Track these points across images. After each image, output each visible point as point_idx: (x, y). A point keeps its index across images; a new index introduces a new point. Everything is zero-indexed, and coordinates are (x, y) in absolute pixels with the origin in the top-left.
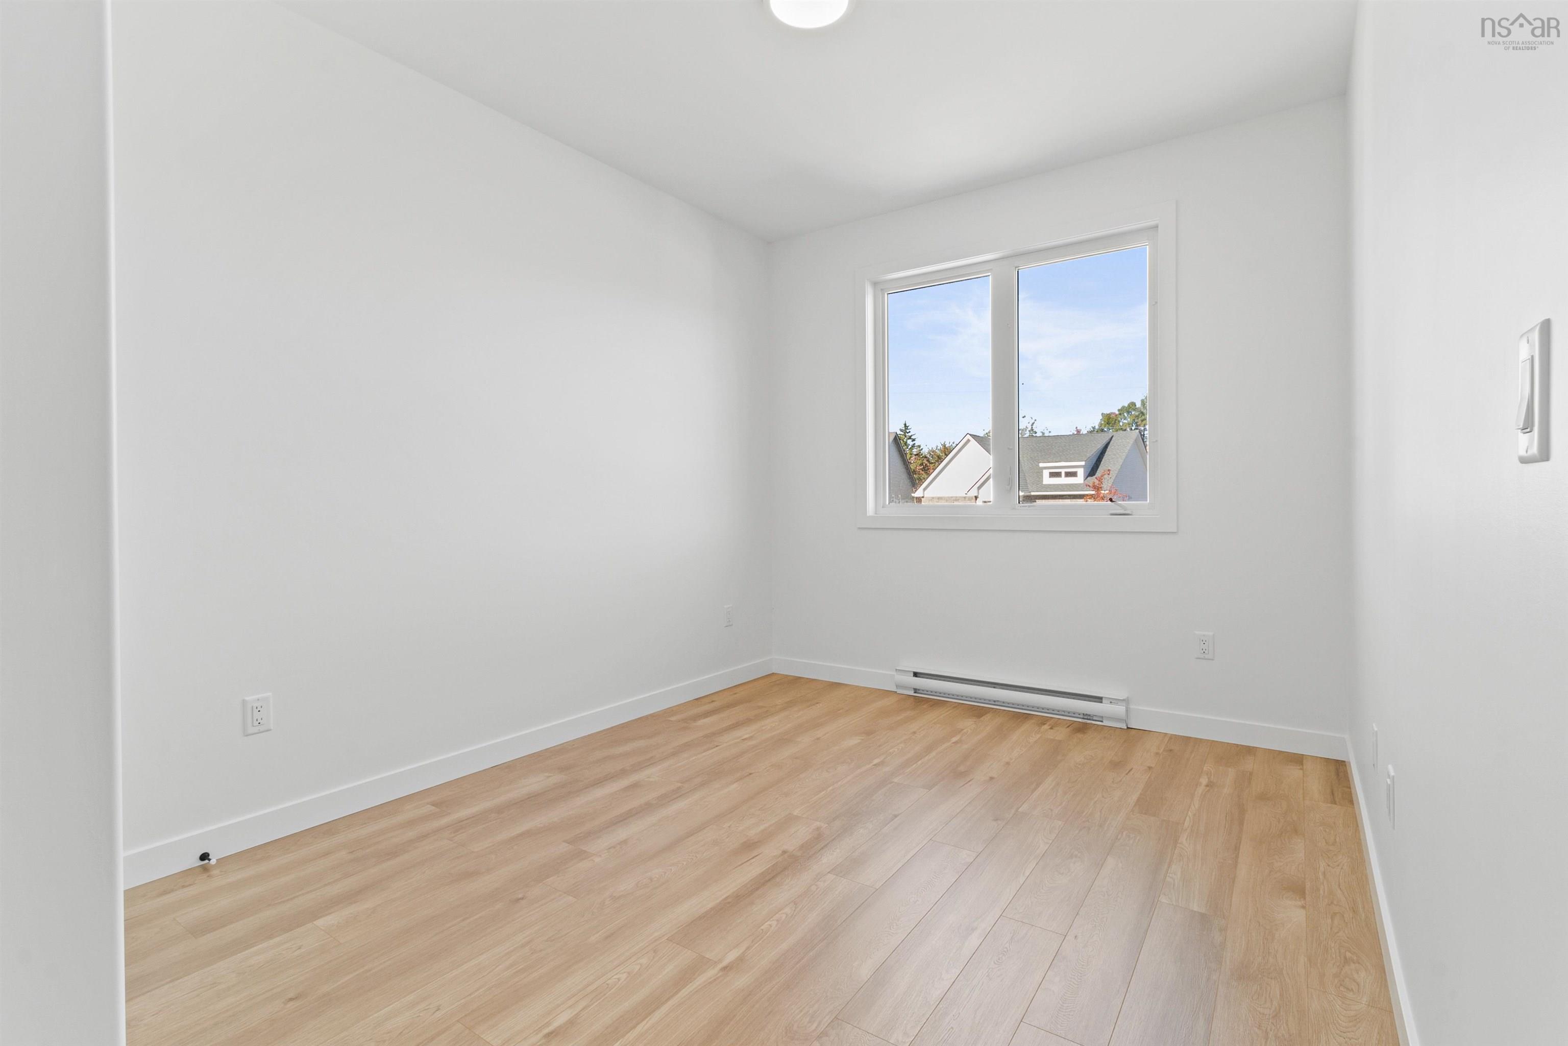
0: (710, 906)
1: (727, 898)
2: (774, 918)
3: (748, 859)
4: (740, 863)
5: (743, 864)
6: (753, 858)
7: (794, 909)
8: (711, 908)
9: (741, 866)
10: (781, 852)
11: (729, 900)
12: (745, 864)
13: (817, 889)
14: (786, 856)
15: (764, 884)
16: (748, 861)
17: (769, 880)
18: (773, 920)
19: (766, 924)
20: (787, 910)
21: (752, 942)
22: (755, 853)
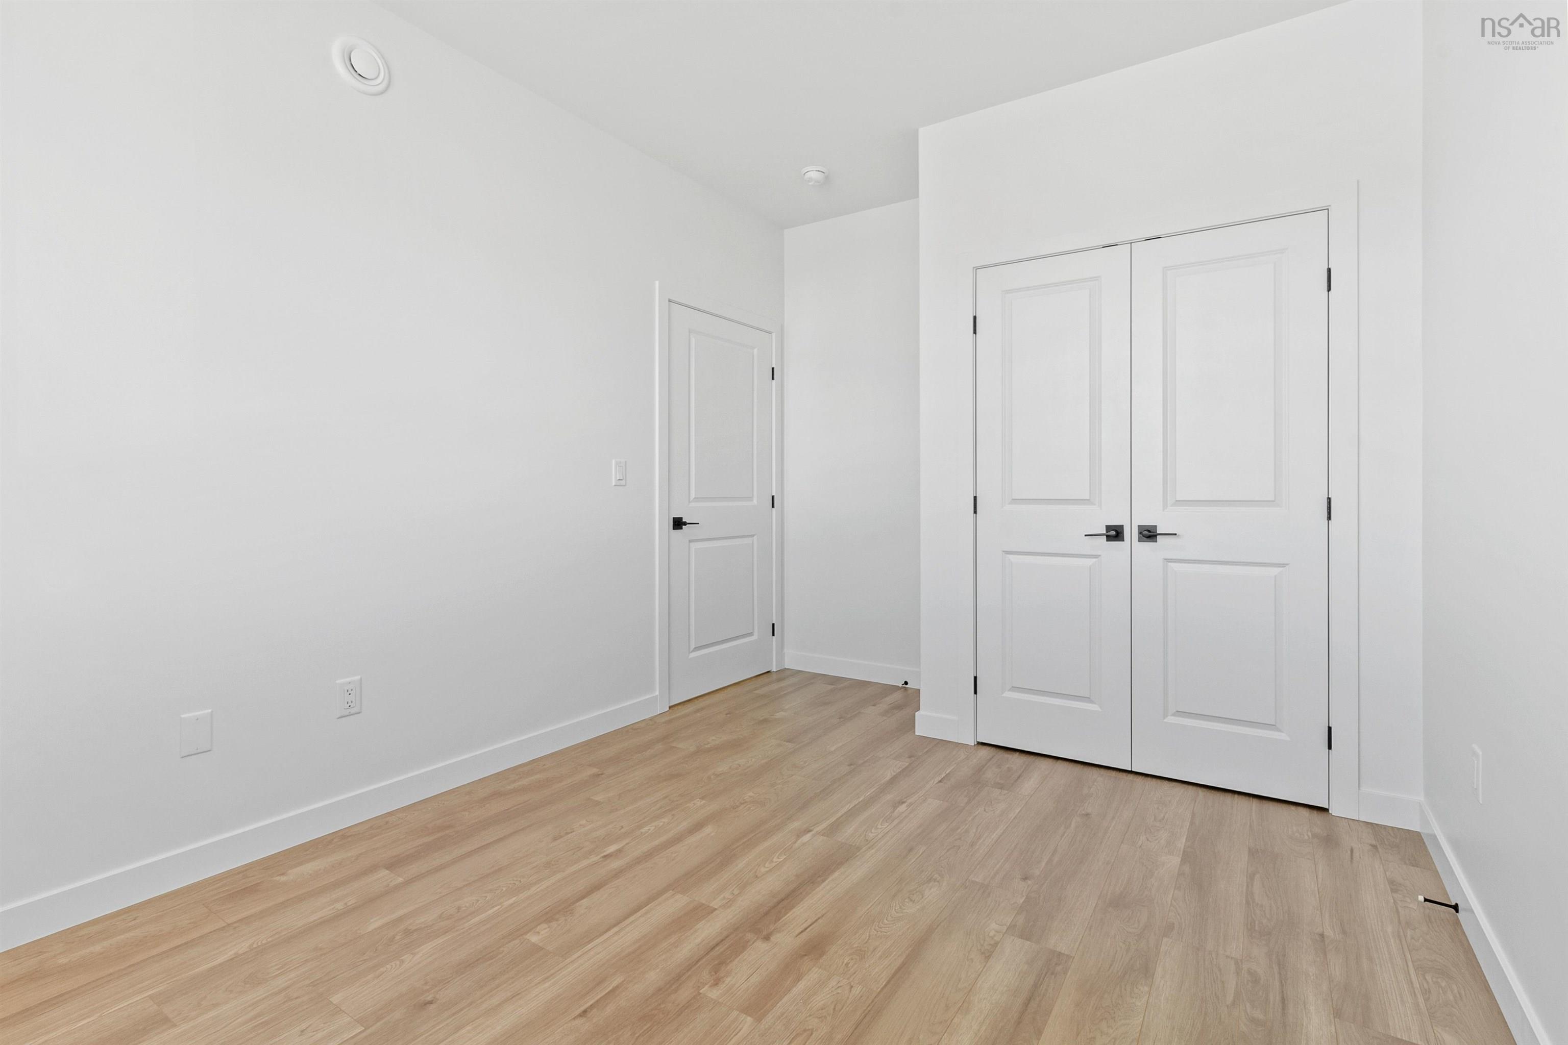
0: (836, 874)
1: (823, 881)
2: (774, 864)
3: (811, 927)
4: (820, 921)
5: (816, 920)
6: (806, 929)
7: (758, 871)
8: (835, 872)
9: (817, 917)
10: (773, 939)
11: (819, 879)
12: (814, 920)
13: (733, 890)
14: (765, 933)
15: (787, 897)
16: (810, 925)
17: (783, 900)
18: (776, 862)
19: (782, 859)
20: (763, 870)
21: (792, 847)
22: (804, 936)
